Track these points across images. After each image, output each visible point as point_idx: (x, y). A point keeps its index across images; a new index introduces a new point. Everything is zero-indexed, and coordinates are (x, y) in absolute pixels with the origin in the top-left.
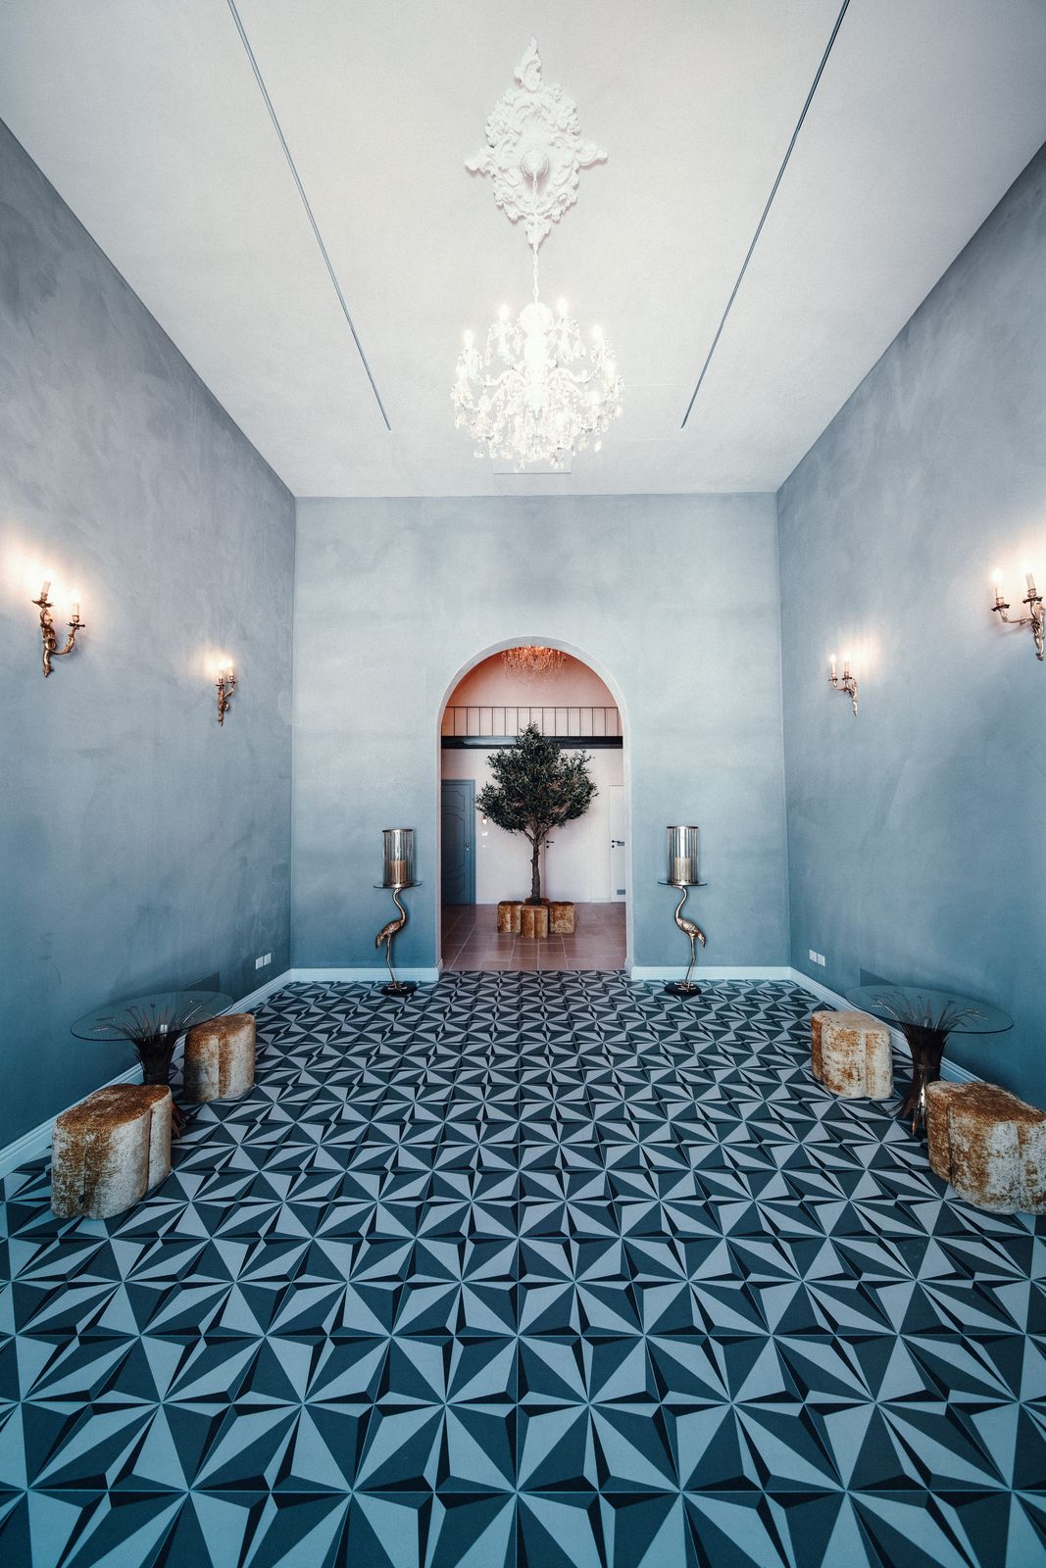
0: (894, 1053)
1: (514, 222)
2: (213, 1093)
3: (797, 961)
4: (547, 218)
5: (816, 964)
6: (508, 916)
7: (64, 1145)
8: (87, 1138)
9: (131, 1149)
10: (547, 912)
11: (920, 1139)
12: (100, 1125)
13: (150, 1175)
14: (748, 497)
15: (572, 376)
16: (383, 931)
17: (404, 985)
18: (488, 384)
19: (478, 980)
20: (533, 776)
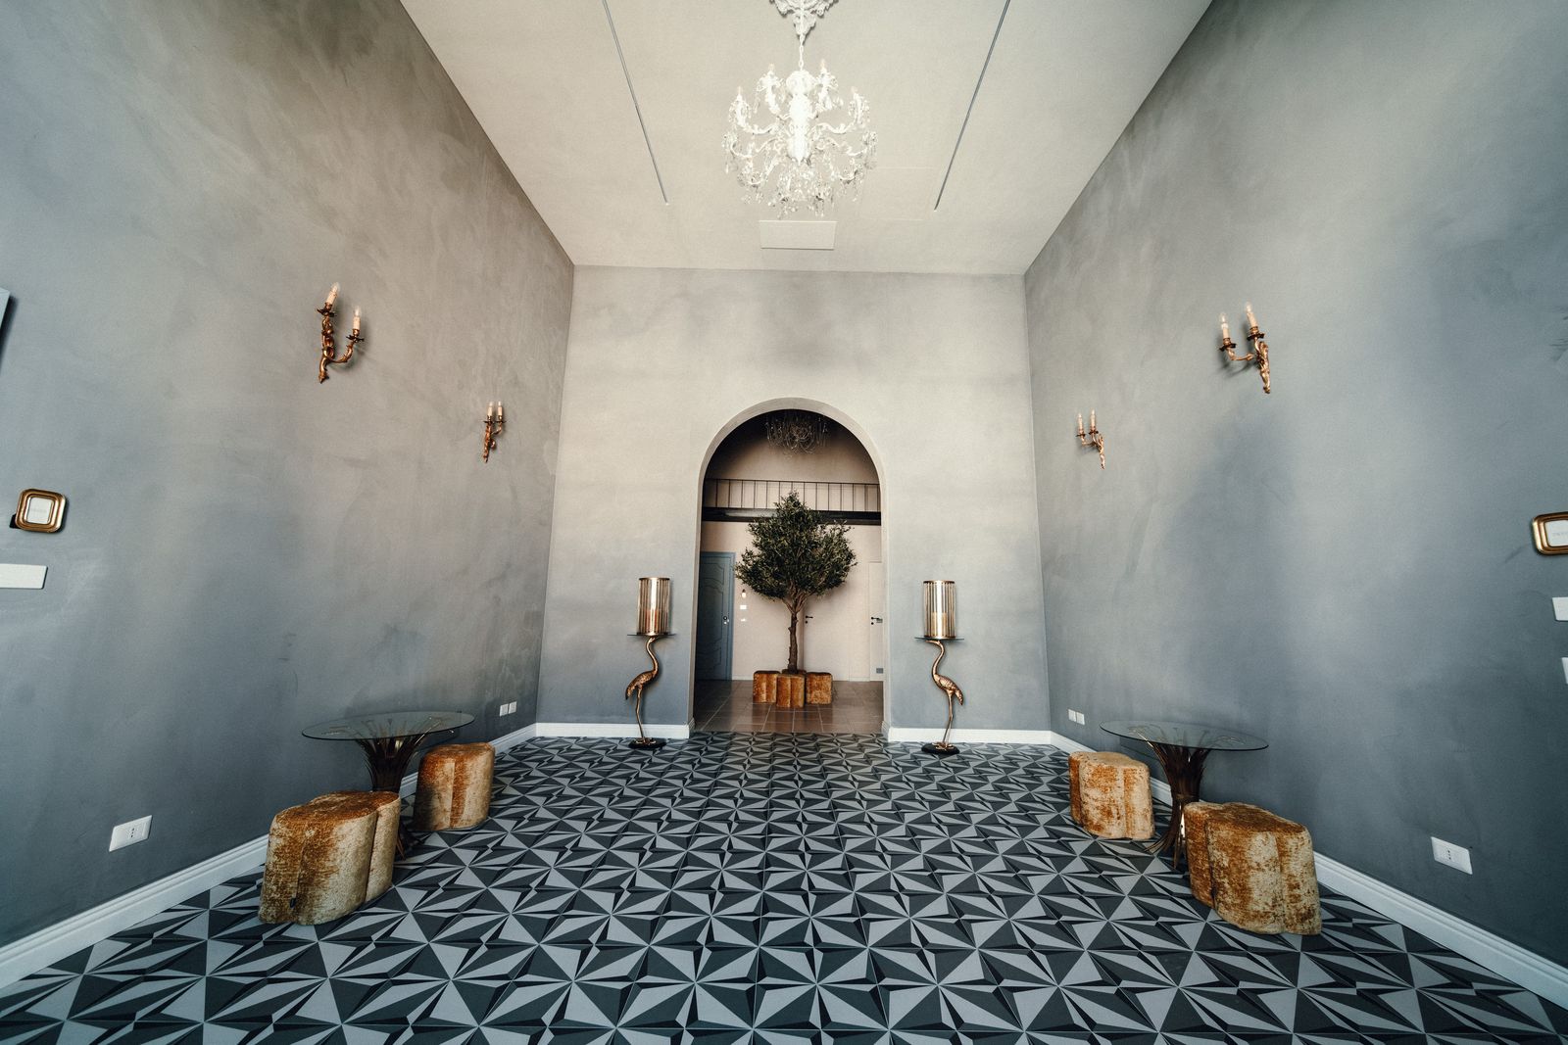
0: (1154, 803)
1: (784, 16)
2: (444, 821)
3: (1057, 724)
4: (813, 12)
5: (1076, 724)
6: (764, 685)
7: (281, 841)
8: (307, 834)
9: (351, 850)
10: (803, 681)
11: (1182, 872)
12: (323, 820)
13: (369, 885)
14: (997, 278)
15: (831, 128)
16: (634, 682)
17: (653, 740)
18: (756, 132)
19: (731, 738)
20: (792, 541)
